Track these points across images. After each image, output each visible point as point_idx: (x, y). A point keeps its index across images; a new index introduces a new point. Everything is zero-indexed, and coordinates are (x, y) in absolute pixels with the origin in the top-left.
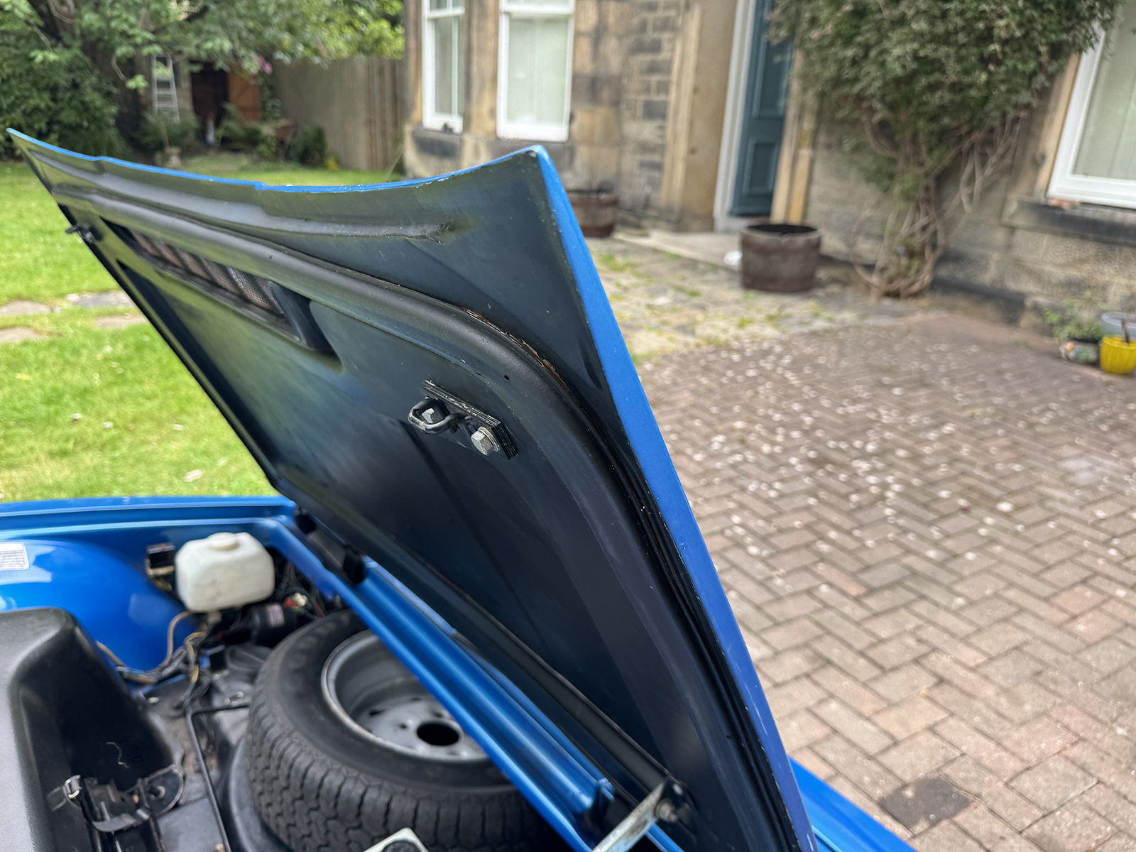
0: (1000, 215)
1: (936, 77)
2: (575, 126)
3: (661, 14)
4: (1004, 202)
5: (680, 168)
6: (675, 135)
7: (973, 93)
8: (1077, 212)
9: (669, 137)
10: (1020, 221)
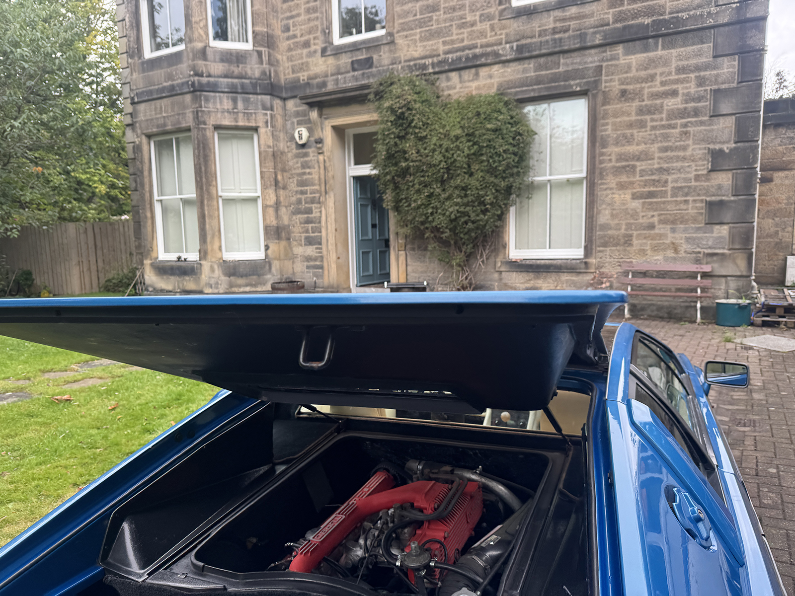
0: (495, 268)
1: (467, 218)
2: (269, 252)
3: (309, 195)
4: (495, 263)
5: (334, 266)
6: (328, 251)
7: (481, 223)
8: (524, 262)
9: (325, 253)
10: (502, 269)
